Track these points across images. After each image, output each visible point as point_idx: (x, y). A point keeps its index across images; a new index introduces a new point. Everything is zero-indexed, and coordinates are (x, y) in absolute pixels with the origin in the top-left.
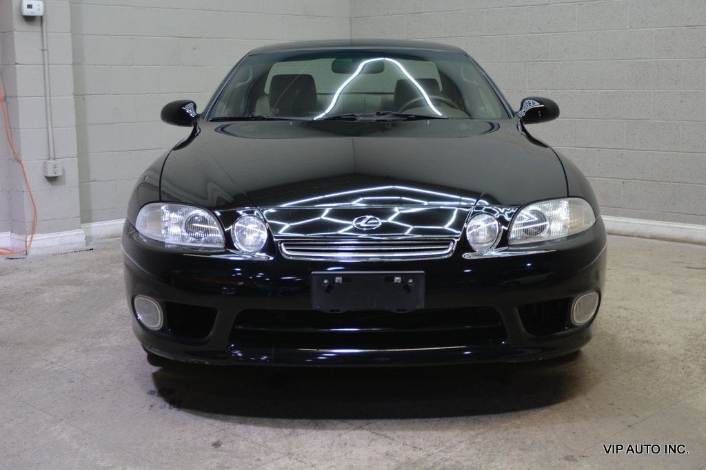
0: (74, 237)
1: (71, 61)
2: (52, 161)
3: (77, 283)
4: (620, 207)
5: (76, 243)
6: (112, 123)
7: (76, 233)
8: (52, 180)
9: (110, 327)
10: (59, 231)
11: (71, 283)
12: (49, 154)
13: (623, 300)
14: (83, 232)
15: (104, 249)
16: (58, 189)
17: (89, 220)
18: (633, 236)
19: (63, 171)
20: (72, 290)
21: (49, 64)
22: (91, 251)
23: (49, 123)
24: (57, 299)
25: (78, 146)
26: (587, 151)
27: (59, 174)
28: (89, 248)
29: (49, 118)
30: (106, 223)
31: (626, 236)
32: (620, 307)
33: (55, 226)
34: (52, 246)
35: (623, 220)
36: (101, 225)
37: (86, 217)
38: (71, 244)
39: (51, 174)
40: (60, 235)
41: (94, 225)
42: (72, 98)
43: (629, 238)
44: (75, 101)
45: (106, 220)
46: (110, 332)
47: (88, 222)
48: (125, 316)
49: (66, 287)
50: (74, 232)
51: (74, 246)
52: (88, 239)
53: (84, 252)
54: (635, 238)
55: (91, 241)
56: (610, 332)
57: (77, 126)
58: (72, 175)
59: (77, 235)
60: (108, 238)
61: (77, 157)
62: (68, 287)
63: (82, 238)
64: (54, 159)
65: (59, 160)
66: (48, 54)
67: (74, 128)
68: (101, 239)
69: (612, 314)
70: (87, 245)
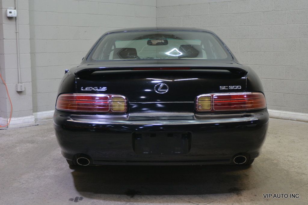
0: (30, 119)
1: (29, 38)
2: (20, 84)
3: (32, 142)
4: (282, 106)
5: (30, 122)
6: (48, 66)
7: (30, 117)
8: (20, 93)
9: (50, 165)
10: (23, 116)
11: (29, 142)
12: (19, 81)
13: (289, 152)
14: (34, 117)
15: (44, 124)
16: (22, 97)
17: (37, 111)
18: (288, 120)
19: (25, 88)
20: (30, 145)
21: (19, 39)
22: (38, 126)
23: (19, 66)
24: (23, 151)
25: (32, 77)
26: (267, 80)
27: (23, 90)
28: (36, 124)
29: (19, 64)
30: (44, 112)
31: (285, 119)
32: (288, 156)
33: (21, 114)
34: (19, 124)
35: (283, 112)
36: (42, 113)
37: (35, 109)
38: (28, 122)
39: (19, 90)
40: (23, 118)
41: (39, 113)
42: (29, 54)
43: (287, 120)
44: (31, 56)
45: (44, 111)
46: (49, 167)
47: (36, 112)
48: (56, 159)
49: (27, 144)
50: (29, 117)
51: (30, 123)
52: (36, 120)
53: (34, 126)
54: (289, 121)
55: (37, 120)
56: (285, 169)
57: (32, 67)
58: (29, 90)
59: (31, 118)
60: (45, 119)
61: (32, 82)
62: (28, 144)
63: (33, 120)
64: (21, 83)
65: (23, 84)
66: (19, 34)
67: (30, 69)
68: (42, 120)
69: (285, 159)
70: (35, 123)
